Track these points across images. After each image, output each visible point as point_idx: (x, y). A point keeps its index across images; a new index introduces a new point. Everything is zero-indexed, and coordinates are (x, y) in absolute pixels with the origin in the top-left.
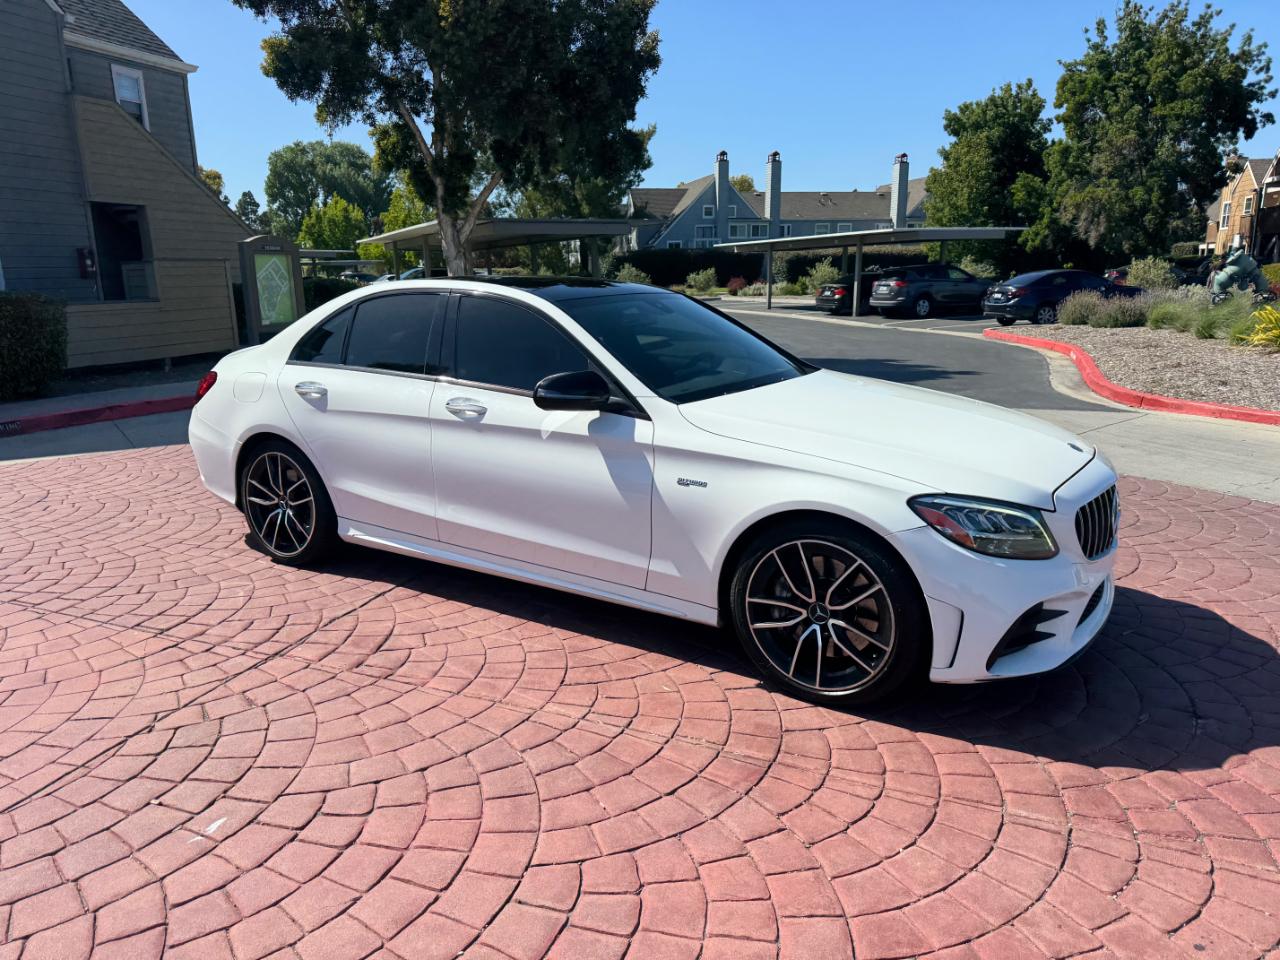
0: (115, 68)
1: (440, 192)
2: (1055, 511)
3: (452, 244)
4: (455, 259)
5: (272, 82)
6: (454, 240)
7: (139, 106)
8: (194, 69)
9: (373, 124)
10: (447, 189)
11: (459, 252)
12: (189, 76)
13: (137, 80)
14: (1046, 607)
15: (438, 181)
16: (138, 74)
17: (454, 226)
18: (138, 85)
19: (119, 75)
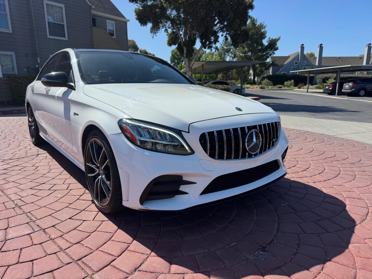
0: (107, 21)
1: (185, 52)
2: (189, 132)
3: (188, 67)
4: (189, 71)
5: (137, 21)
6: (188, 66)
7: (113, 31)
8: (129, 20)
9: (167, 32)
10: (187, 51)
11: (190, 70)
12: (128, 23)
13: (113, 24)
14: (184, 179)
15: (185, 48)
16: (114, 22)
17: (188, 62)
18: (113, 25)
19: (108, 22)
